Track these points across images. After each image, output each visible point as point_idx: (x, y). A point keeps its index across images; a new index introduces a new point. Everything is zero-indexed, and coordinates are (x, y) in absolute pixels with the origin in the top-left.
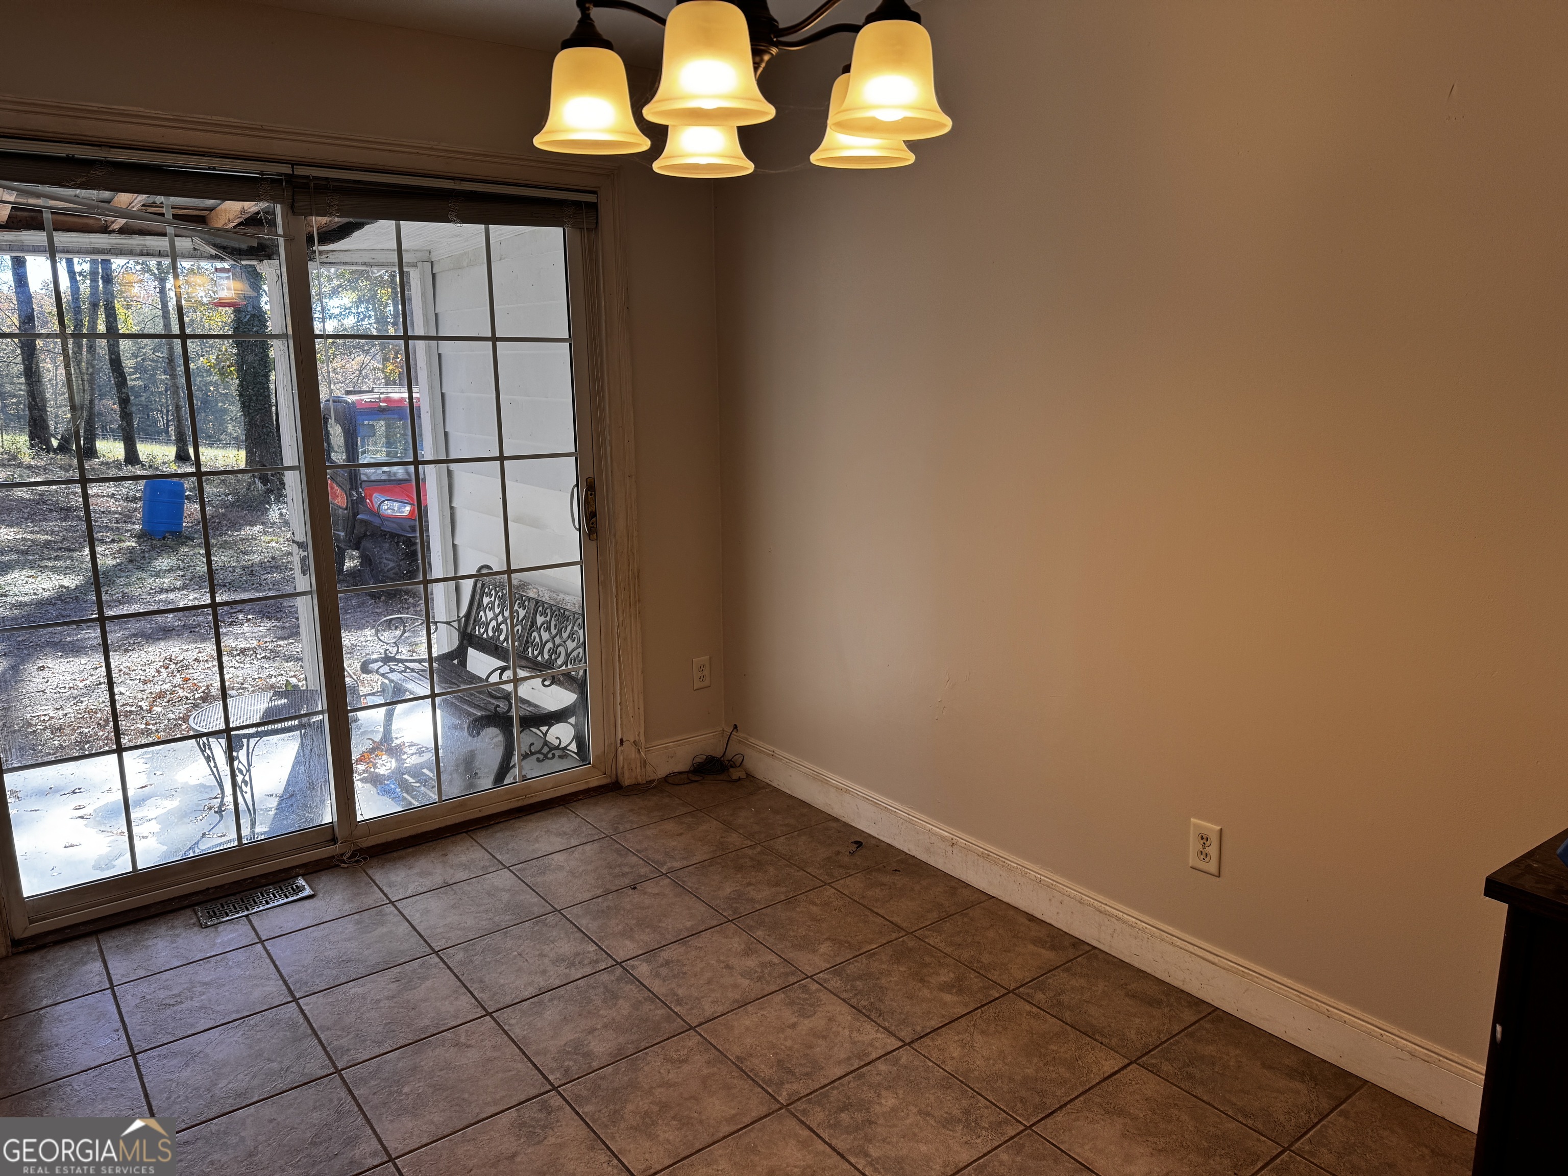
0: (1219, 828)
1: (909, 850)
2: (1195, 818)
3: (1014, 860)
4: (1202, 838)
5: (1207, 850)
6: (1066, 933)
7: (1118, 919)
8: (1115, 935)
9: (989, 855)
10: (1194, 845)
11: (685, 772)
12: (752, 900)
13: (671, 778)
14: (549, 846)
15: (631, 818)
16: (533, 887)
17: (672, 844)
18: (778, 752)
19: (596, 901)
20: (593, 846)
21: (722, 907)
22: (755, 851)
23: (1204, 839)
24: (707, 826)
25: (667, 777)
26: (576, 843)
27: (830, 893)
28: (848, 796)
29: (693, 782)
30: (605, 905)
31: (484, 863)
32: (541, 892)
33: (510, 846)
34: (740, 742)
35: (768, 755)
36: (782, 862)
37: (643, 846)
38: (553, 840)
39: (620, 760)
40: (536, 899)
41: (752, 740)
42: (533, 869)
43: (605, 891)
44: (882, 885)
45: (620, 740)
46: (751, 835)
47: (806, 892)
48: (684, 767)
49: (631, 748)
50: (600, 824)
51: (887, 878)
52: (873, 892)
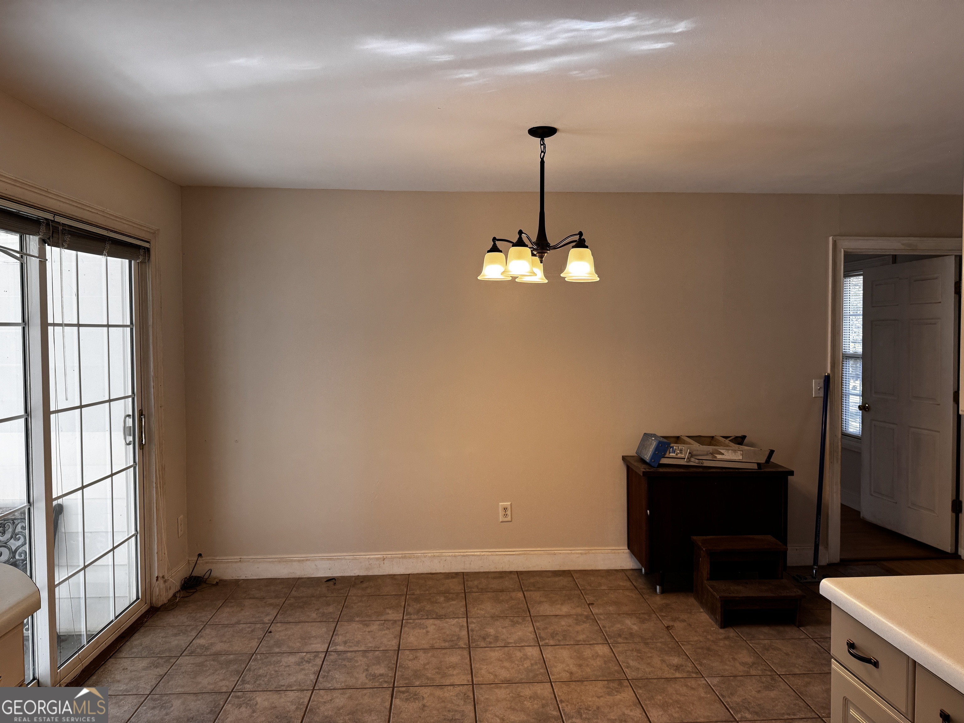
0: (510, 503)
1: (355, 574)
2: (501, 503)
3: (418, 553)
4: (504, 509)
5: (507, 513)
6: (448, 573)
7: (473, 555)
8: (472, 563)
9: (405, 556)
10: (501, 512)
11: (179, 591)
12: (331, 613)
13: (178, 595)
14: (181, 641)
15: (198, 615)
16: (217, 654)
17: (247, 613)
18: (245, 557)
19: (263, 643)
20: (208, 631)
21: (324, 620)
22: (292, 600)
23: (505, 509)
24: (247, 602)
25: (174, 596)
26: (194, 634)
27: (354, 598)
28: (308, 562)
29: (194, 593)
30: (272, 642)
31: (160, 661)
32: (227, 653)
33: (157, 650)
34: (207, 563)
35: (236, 562)
36: (313, 598)
37: (234, 620)
38: (177, 638)
39: (156, 591)
40: (232, 656)
41: (218, 558)
42: (198, 650)
43: (259, 639)
44: (367, 588)
45: (157, 577)
46: (277, 597)
47: (345, 602)
48: (178, 588)
49: (161, 581)
50: (187, 624)
51: (364, 585)
52: (369, 591)
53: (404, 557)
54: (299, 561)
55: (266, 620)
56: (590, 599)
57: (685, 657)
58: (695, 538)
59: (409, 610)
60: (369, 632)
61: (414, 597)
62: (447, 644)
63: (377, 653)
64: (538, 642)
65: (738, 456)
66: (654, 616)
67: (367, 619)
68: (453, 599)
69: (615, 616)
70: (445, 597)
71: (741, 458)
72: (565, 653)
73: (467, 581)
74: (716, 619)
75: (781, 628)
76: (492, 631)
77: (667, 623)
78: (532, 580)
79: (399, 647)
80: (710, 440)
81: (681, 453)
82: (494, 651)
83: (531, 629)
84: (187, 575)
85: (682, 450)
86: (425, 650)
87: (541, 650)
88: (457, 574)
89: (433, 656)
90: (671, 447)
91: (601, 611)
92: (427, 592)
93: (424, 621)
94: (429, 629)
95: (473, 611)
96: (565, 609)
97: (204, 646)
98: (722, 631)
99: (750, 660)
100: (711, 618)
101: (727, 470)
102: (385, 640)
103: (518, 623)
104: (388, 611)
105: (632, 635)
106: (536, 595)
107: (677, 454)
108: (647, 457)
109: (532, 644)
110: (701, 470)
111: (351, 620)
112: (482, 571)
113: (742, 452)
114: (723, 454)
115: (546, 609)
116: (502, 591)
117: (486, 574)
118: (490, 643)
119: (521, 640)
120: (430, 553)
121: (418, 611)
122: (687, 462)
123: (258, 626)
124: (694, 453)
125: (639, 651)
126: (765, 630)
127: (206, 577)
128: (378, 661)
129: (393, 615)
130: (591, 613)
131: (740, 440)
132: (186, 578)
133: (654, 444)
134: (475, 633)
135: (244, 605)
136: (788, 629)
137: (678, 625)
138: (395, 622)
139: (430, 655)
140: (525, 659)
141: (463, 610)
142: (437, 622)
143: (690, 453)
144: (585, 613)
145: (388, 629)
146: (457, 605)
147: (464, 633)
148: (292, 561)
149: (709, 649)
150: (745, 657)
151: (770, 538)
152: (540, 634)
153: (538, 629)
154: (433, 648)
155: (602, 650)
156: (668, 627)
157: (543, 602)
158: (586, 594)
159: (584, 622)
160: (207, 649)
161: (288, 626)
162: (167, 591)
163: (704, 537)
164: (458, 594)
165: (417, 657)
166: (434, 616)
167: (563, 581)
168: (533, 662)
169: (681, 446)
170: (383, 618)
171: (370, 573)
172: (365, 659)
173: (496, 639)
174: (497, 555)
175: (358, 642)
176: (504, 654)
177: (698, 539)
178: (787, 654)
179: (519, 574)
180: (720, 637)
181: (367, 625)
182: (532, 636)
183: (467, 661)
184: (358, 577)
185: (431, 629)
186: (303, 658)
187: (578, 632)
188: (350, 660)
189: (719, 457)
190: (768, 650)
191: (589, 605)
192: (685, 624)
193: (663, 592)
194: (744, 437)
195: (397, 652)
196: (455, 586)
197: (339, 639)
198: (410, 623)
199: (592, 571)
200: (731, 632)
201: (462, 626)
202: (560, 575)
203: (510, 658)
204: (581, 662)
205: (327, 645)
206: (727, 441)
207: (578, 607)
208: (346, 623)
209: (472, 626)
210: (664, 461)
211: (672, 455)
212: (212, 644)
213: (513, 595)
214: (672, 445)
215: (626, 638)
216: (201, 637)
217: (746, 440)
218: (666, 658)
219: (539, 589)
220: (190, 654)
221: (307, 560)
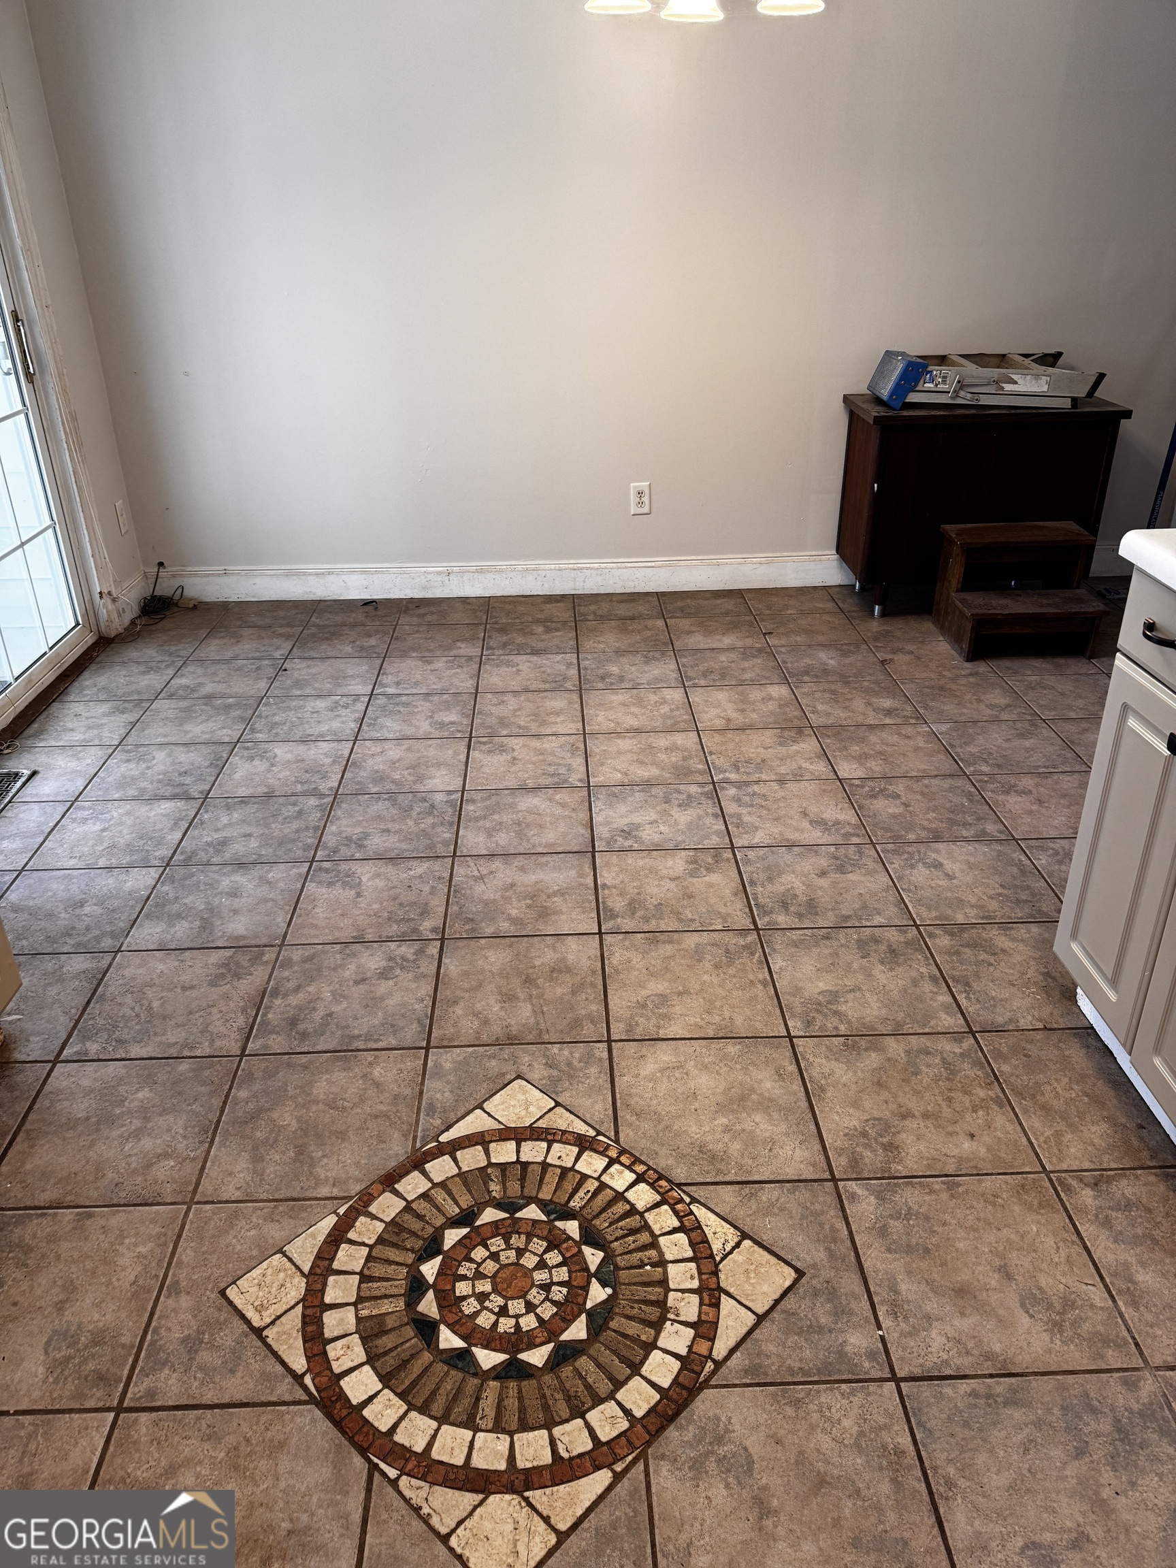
0: (649, 484)
1: (407, 595)
2: (633, 482)
5: (642, 499)
6: (549, 595)
7: (587, 568)
8: (586, 580)
9: (482, 569)
10: (633, 498)
11: (140, 616)
12: (373, 646)
13: (138, 622)
14: (154, 681)
15: (173, 648)
16: (210, 697)
17: (247, 646)
18: (231, 568)
19: (276, 684)
20: (190, 668)
21: (365, 655)
22: (314, 630)
23: (640, 493)
24: (245, 632)
25: (133, 622)
26: (171, 672)
27: (407, 627)
28: (331, 578)
29: (162, 619)
30: (289, 682)
31: (127, 705)
32: (224, 696)
33: (120, 692)
34: (174, 576)
35: (219, 575)
36: (345, 628)
37: (228, 654)
38: (147, 677)
39: (103, 613)
40: (231, 700)
41: (190, 569)
42: (180, 692)
43: (269, 678)
44: (426, 614)
45: (100, 593)
46: (289, 625)
47: (394, 632)
48: (136, 612)
49: (107, 600)
50: (158, 659)
51: (422, 611)
52: (429, 618)
53: (480, 571)
54: (317, 574)
55: (277, 654)
56: (766, 626)
57: (903, 699)
58: (947, 527)
59: (491, 644)
60: (432, 671)
61: (496, 626)
62: (547, 686)
63: (445, 696)
64: (683, 682)
65: (1041, 386)
66: (865, 646)
67: (428, 654)
68: (557, 630)
69: (803, 648)
70: (544, 626)
71: (1045, 388)
72: (721, 696)
73: (579, 605)
74: (962, 648)
75: (1062, 661)
76: (614, 669)
77: (881, 656)
78: (680, 604)
79: (477, 690)
80: (1002, 360)
81: (944, 382)
82: (617, 694)
83: (673, 666)
84: (148, 594)
85: (946, 377)
86: (515, 693)
87: (686, 693)
88: (564, 597)
89: (527, 700)
90: (929, 372)
91: (783, 642)
92: (518, 621)
93: (513, 657)
94: (520, 667)
95: (587, 644)
96: (727, 641)
97: (188, 687)
98: (967, 665)
99: (1002, 701)
100: (953, 648)
101: (1018, 411)
102: (456, 682)
103: (654, 658)
104: (459, 644)
105: (826, 672)
106: (685, 623)
107: (936, 385)
108: (885, 392)
109: (673, 685)
110: (973, 412)
111: (404, 655)
112: (602, 592)
113: (1048, 378)
114: (1016, 383)
115: (698, 640)
116: (632, 618)
117: (609, 597)
118: (612, 684)
119: (657, 680)
120: (521, 564)
121: (505, 645)
122: (952, 398)
123: (266, 662)
124: (967, 381)
125: (833, 692)
126: (1037, 663)
127: (177, 597)
128: (447, 706)
129: (465, 649)
130: (766, 645)
131: (1051, 359)
132: (145, 598)
133: (900, 367)
134: (589, 672)
135: (241, 636)
136: (1071, 661)
137: (900, 658)
138: (470, 658)
139: (522, 699)
140: (662, 704)
141: (573, 643)
142: (534, 658)
143: (959, 382)
144: (758, 646)
145: (460, 666)
146: (565, 638)
147: (573, 672)
148: (305, 574)
149: (942, 688)
150: (997, 697)
151: (1071, 525)
152: (686, 672)
153: (684, 666)
154: (527, 690)
155: (779, 691)
156: (883, 662)
157: (693, 632)
158: (763, 620)
159: (754, 656)
160: (193, 691)
161: (310, 662)
162: (119, 615)
163: (962, 526)
164: (564, 623)
165: (503, 702)
166: (529, 651)
167: (729, 604)
168: (673, 707)
169: (945, 370)
170: (452, 653)
171: (429, 595)
172: (428, 704)
173: (621, 679)
174: (626, 568)
175: (416, 684)
176: (632, 697)
177: (951, 529)
178: (1063, 694)
179: (660, 595)
180: (964, 673)
181: (430, 663)
182: (675, 675)
183: (577, 706)
184: (411, 600)
185: (524, 667)
186: (336, 703)
187: (743, 670)
188: (406, 704)
189: (1008, 387)
190: (1033, 689)
191: (765, 634)
192: (911, 657)
193: (883, 614)
194: (1059, 354)
195: (474, 696)
196: (561, 613)
197: (387, 679)
198: (493, 660)
199: (776, 589)
200: (982, 667)
201: (571, 663)
202: (724, 596)
203: (640, 702)
204: (744, 706)
205: (371, 687)
206: (1027, 361)
207: (747, 637)
208: (397, 660)
209: (583, 664)
210: (913, 398)
211: (929, 385)
212: (200, 685)
213: (650, 623)
214: (930, 368)
215: (817, 676)
216: (182, 675)
217: (1061, 361)
218: (874, 700)
219: (689, 615)
220: (171, 696)
221: (329, 573)
